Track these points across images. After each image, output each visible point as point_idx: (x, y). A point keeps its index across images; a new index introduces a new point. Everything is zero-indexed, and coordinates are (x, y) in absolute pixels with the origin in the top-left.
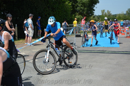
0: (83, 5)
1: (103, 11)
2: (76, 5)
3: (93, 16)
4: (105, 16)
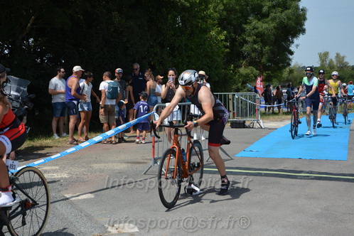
0: (259, 39)
1: (324, 56)
2: (240, 39)
3: (287, 69)
4: (328, 69)
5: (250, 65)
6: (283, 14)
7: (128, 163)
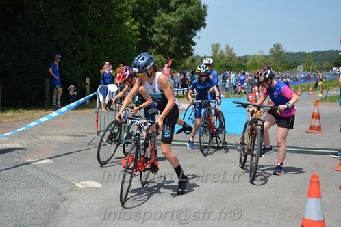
0: (167, 31)
1: (216, 47)
2: (150, 29)
3: (191, 58)
4: (219, 59)
5: (158, 54)
6: (188, 10)
7: (70, 136)
